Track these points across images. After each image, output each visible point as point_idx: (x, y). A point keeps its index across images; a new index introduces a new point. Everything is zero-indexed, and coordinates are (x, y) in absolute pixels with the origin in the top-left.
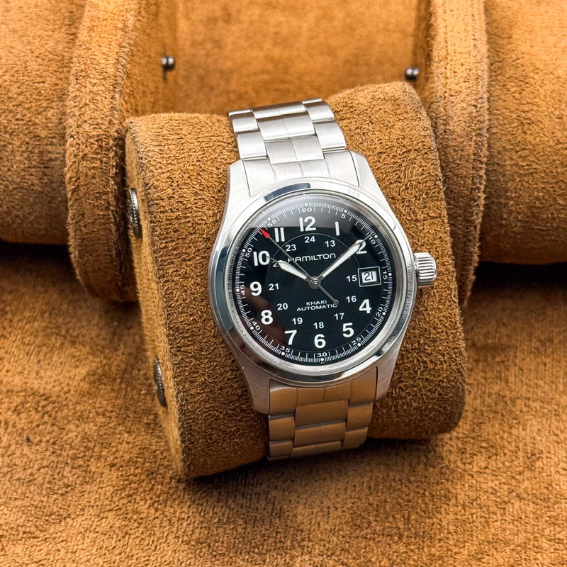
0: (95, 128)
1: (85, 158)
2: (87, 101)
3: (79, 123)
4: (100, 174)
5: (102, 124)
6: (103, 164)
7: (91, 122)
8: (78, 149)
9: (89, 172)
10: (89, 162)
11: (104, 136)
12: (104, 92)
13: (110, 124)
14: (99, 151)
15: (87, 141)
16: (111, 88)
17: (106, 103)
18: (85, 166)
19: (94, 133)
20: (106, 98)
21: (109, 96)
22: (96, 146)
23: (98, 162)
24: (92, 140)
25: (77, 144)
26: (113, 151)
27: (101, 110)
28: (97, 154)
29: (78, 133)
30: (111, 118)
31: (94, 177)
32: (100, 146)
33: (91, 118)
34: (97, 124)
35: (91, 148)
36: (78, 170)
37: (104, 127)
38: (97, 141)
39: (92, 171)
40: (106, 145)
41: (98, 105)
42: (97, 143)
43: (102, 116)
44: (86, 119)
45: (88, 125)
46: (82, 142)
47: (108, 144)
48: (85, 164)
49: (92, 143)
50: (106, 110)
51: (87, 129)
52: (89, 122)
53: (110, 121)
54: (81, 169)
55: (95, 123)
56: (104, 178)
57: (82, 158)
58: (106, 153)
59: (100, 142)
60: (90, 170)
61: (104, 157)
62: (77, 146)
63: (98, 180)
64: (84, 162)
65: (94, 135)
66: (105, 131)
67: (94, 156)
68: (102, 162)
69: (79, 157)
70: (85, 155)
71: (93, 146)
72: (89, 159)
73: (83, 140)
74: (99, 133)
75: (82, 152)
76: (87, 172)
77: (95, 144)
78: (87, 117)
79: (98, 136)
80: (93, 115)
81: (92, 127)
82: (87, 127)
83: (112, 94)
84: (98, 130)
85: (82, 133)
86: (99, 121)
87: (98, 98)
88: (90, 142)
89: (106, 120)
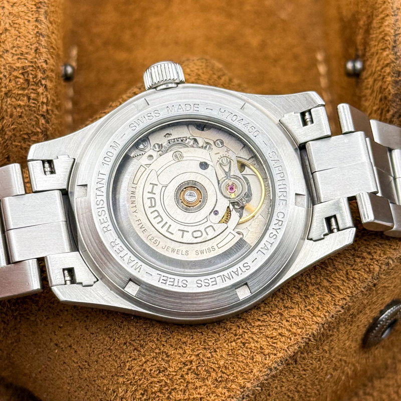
0: (19, 59)
1: (9, 95)
2: (7, 26)
4: (27, 113)
5: (27, 53)
6: (31, 101)
7: (13, 51)
9: (14, 110)
10: (13, 100)
11: (31, 68)
12: (26, 13)
13: (36, 53)
14: (26, 86)
15: (10, 74)
16: (34, 8)
17: (30, 27)
18: (10, 104)
19: (18, 65)
20: (29, 21)
21: (32, 18)
22: (21, 81)
23: (25, 98)
24: (15, 73)
26: (42, 84)
27: (25, 37)
28: (24, 89)
30: (37, 45)
31: (20, 117)
32: (27, 81)
33: (14, 47)
34: (22, 54)
35: (16, 83)
36: (2, 108)
37: (30, 57)
38: (22, 74)
39: (18, 109)
40: (33, 78)
41: (21, 30)
42: (22, 77)
43: (26, 43)
44: (8, 48)
45: (10, 55)
46: (5, 76)
47: (36, 76)
48: (9, 102)
49: (17, 77)
50: (30, 36)
51: (10, 60)
52: (11, 51)
53: (36, 50)
54: (5, 107)
55: (18, 52)
56: (32, 117)
57: (6, 94)
58: (34, 87)
59: (26, 76)
60: (15, 108)
61: (31, 93)
63: (26, 119)
64: (9, 99)
65: (18, 68)
66: (32, 62)
67: (20, 92)
68: (29, 98)
69: (3, 94)
70: (9, 91)
71: (18, 79)
72: (14, 95)
73: (6, 74)
74: (24, 65)
75: (6, 87)
76: (12, 111)
77: (20, 78)
78: (8, 46)
79: (23, 68)
80: (16, 43)
81: (16, 57)
82: (9, 58)
83: (37, 15)
84: (22, 61)
85: (4, 65)
86: (24, 50)
87: (20, 21)
88: (14, 76)
89: (31, 49)
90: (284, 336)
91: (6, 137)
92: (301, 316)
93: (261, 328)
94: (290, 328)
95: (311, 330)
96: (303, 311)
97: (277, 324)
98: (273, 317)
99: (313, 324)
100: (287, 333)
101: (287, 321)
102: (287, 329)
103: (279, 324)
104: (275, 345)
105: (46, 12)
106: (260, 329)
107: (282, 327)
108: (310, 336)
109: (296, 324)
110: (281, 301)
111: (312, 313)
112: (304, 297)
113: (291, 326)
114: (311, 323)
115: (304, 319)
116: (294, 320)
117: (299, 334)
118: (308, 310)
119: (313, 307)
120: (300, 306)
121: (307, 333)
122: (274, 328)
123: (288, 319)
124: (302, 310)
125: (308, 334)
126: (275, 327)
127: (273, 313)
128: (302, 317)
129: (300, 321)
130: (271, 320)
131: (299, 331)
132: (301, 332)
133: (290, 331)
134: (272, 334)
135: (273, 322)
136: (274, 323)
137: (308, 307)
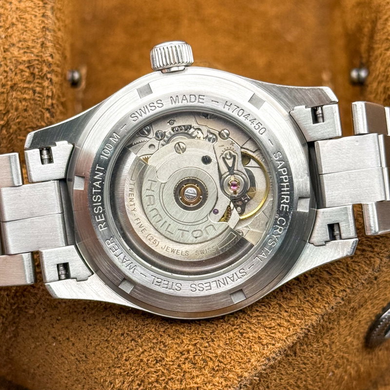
0: (25, 52)
1: (15, 88)
2: (14, 20)
3: (6, 47)
4: (33, 106)
5: (33, 47)
6: (36, 95)
7: (20, 45)
8: (7, 77)
9: (20, 104)
10: (19, 93)
11: (37, 62)
12: (33, 9)
13: (42, 48)
14: (31, 79)
15: (16, 67)
16: (41, 4)
17: (37, 22)
18: (15, 98)
19: (25, 58)
20: (36, 16)
21: (39, 13)
22: (27, 74)
23: (31, 92)
24: (21, 67)
25: (5, 71)
26: (47, 78)
27: (32, 31)
28: (29, 82)
29: (5, 58)
30: (44, 40)
31: (25, 110)
32: (33, 74)
33: (20, 41)
34: (28, 48)
35: (22, 76)
36: (7, 101)
37: (35, 51)
38: (28, 67)
39: (24, 103)
40: (39, 72)
41: (27, 25)
42: (28, 70)
43: (32, 38)
44: (15, 42)
45: (17, 49)
46: (11, 69)
47: (41, 70)
48: (15, 95)
49: (22, 71)
50: (37, 31)
51: (16, 53)
52: (17, 45)
53: (43, 44)
54: (10, 101)
55: (24, 46)
56: (37, 111)
57: (12, 87)
58: (40, 81)
59: (32, 69)
60: (21, 101)
61: (37, 86)
62: (5, 74)
63: (31, 113)
64: (14, 93)
65: (24, 61)
66: (37, 56)
67: (26, 85)
68: (34, 92)
69: (8, 87)
70: (15, 84)
71: (23, 73)
72: (19, 89)
73: (12, 67)
74: (30, 59)
75: (11, 81)
76: (17, 104)
77: (26, 72)
78: (15, 40)
79: (29, 61)
80: (22, 37)
81: (22, 51)
82: (15, 51)
83: (43, 11)
84: (29, 54)
85: (10, 59)
86: (30, 43)
87: (27, 16)
88: (20, 69)
89: (37, 43)
90: (282, 326)
91: (11, 131)
92: (300, 307)
93: (259, 318)
94: (289, 318)
95: (310, 321)
96: (302, 303)
97: (275, 315)
98: (271, 308)
99: (312, 315)
100: (286, 324)
101: (286, 311)
102: (286, 320)
103: (278, 314)
104: (273, 335)
105: (52, 8)
106: (258, 320)
107: (280, 317)
108: (310, 327)
109: (295, 314)
110: (280, 292)
111: (311, 304)
112: (303, 288)
113: (290, 316)
114: (310, 313)
115: (303, 310)
116: (293, 311)
117: (298, 325)
118: (308, 301)
119: (312, 298)
120: (300, 297)
121: (307, 323)
122: (273, 319)
123: (287, 310)
124: (301, 301)
125: (308, 325)
126: (274, 317)
127: (272, 304)
128: (302, 308)
129: (299, 312)
130: (270, 311)
131: (298, 321)
132: (300, 323)
133: (289, 321)
134: (271, 324)
135: (272, 312)
136: (273, 314)
137: (308, 299)
